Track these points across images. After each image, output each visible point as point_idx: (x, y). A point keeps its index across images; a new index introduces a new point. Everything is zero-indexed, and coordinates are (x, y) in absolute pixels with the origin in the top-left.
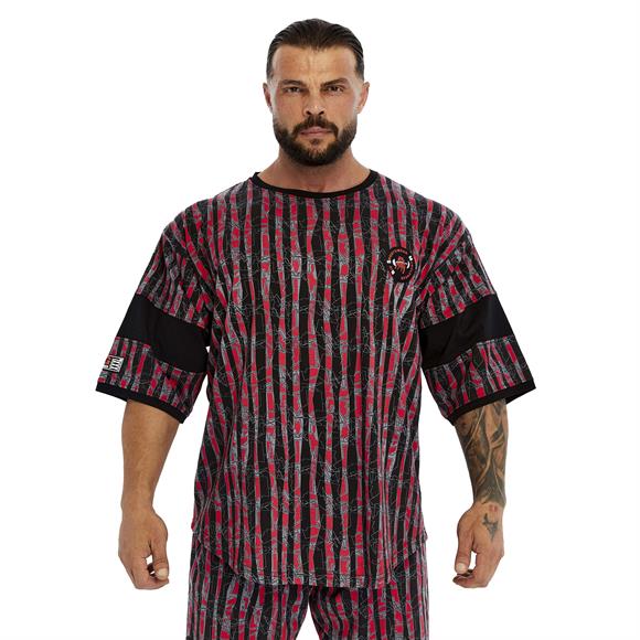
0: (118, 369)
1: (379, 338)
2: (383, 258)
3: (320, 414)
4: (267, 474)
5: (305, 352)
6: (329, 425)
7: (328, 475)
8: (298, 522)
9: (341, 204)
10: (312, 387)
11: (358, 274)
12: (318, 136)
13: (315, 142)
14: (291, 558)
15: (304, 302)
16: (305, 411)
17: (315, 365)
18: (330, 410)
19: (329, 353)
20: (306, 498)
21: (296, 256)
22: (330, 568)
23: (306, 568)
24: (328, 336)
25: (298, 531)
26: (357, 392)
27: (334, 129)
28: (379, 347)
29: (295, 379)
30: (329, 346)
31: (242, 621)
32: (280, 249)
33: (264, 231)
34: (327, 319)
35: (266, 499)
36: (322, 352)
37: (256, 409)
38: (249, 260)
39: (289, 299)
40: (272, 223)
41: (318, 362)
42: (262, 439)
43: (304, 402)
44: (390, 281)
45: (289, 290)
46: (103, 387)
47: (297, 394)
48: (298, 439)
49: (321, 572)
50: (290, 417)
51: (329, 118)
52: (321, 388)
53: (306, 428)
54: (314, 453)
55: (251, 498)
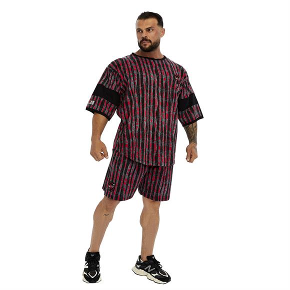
0: (93, 104)
1: (172, 98)
2: (174, 77)
3: (158, 117)
4: (144, 132)
5: (154, 100)
6: (160, 120)
7: (160, 134)
8: (151, 148)
9: (160, 63)
10: (156, 110)
11: (168, 80)
12: (146, 43)
13: (145, 45)
14: (148, 157)
15: (154, 87)
16: (154, 116)
17: (157, 104)
18: (160, 116)
19: (160, 101)
20: (153, 141)
21: (152, 74)
22: (159, 161)
23: (153, 161)
24: (160, 96)
25: (151, 150)
26: (167, 112)
27: (150, 41)
28: (172, 101)
29: (151, 107)
30: (160, 99)
31: (131, 176)
32: (147, 72)
33: (142, 67)
34: (160, 92)
35: (143, 140)
36: (159, 100)
37: (141, 115)
38: (140, 74)
39: (150, 85)
40: (144, 65)
41: (157, 103)
42: (143, 123)
43: (153, 114)
44: (176, 83)
45: (150, 83)
46: (88, 109)
47: (151, 112)
48: (151, 124)
49: (157, 162)
50: (149, 118)
51: (148, 38)
52: (158, 110)
53: (154, 121)
54: (156, 128)
55: (139, 139)
